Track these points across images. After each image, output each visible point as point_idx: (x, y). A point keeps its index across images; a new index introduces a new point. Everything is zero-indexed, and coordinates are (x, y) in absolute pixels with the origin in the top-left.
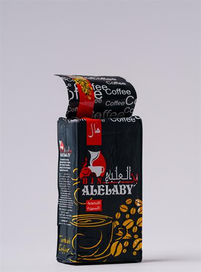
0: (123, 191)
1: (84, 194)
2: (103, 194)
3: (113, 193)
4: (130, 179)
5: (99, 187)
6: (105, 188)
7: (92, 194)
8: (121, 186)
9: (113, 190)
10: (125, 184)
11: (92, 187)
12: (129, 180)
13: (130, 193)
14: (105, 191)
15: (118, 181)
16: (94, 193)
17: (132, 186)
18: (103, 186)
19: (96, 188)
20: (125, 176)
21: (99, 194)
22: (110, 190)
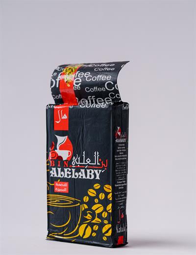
0: (90, 176)
1: (52, 176)
2: (70, 177)
3: (80, 177)
4: (98, 164)
5: (66, 170)
6: (71, 171)
7: (59, 176)
8: (88, 171)
9: (80, 173)
10: (93, 169)
11: (59, 169)
12: (96, 165)
13: (98, 178)
14: (72, 174)
15: (85, 165)
16: (62, 175)
17: (100, 171)
18: (70, 170)
19: (63, 170)
20: (93, 161)
21: (66, 176)
22: (77, 174)
